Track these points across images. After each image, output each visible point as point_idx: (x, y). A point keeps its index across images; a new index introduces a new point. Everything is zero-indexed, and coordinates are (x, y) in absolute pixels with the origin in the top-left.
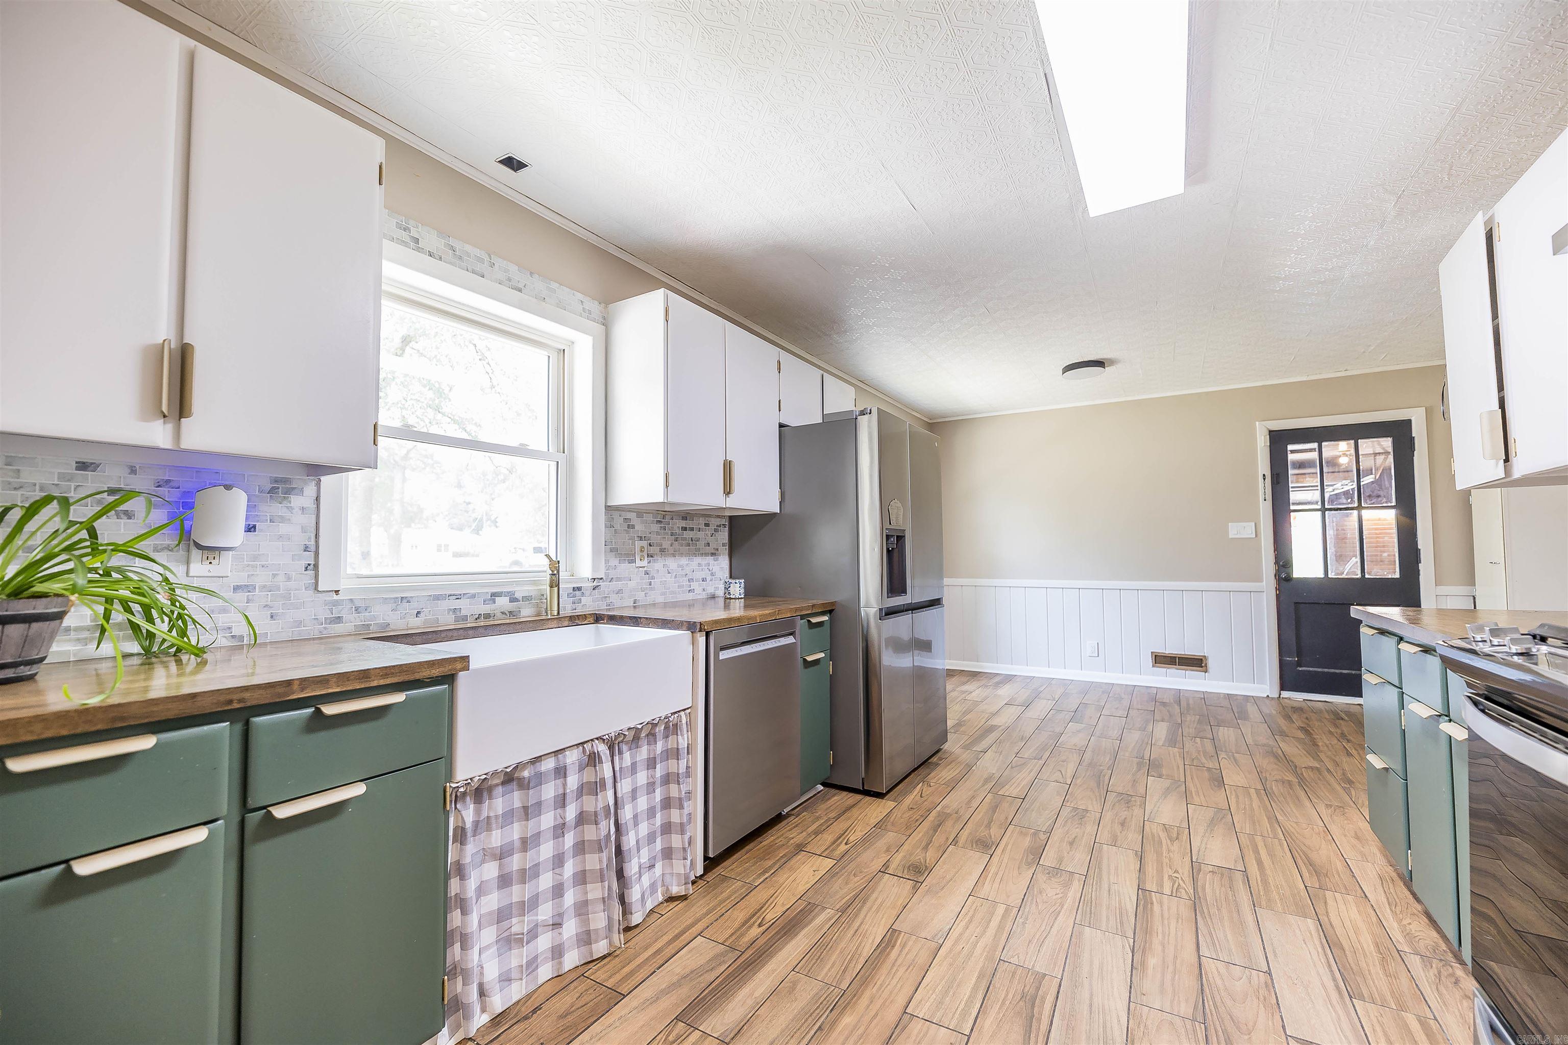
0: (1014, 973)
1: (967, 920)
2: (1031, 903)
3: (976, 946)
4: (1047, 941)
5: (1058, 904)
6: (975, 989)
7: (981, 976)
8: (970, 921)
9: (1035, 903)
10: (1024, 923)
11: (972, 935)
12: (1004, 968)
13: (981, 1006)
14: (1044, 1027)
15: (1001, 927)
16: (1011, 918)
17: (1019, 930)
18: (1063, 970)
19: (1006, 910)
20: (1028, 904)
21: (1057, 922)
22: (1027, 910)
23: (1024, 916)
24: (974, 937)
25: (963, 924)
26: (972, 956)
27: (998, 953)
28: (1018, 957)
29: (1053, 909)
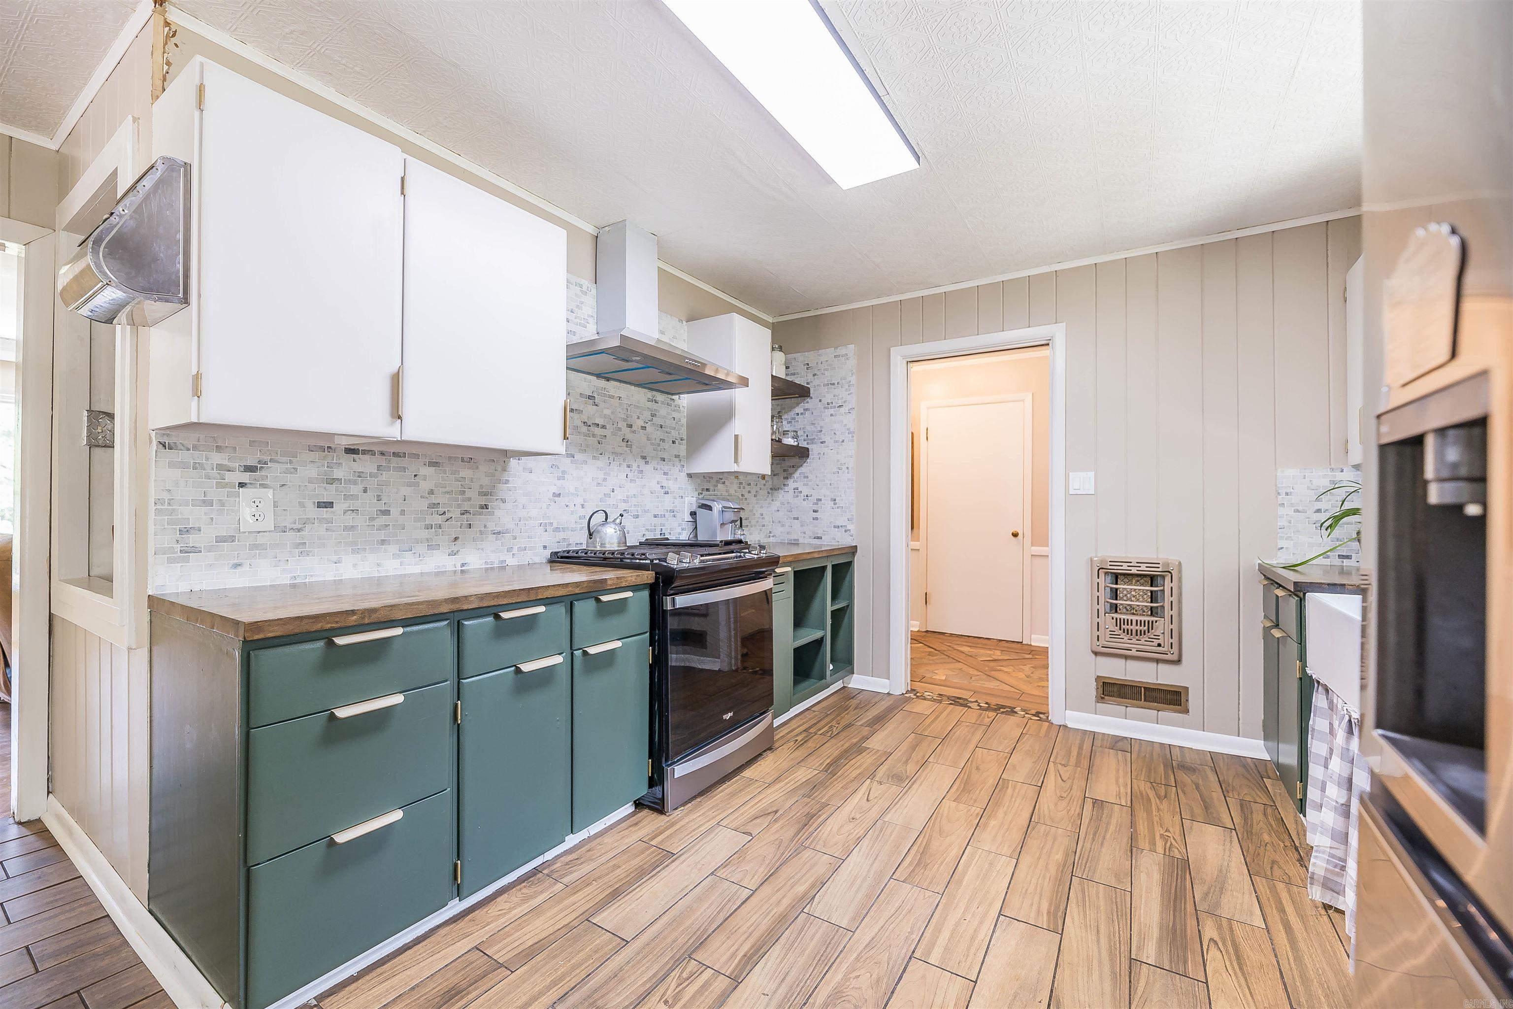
0: (931, 882)
1: (977, 942)
2: (896, 961)
3: (966, 910)
4: (893, 911)
5: (862, 960)
6: (964, 873)
7: (960, 882)
8: (973, 939)
9: (891, 963)
10: (911, 933)
11: (969, 922)
12: (939, 887)
13: (959, 862)
14: (915, 848)
15: (938, 930)
16: (924, 943)
17: (918, 925)
18: (886, 885)
19: (928, 953)
20: (899, 961)
21: (873, 934)
22: (904, 951)
23: (910, 942)
24: (968, 920)
25: (981, 936)
26: (969, 900)
27: (943, 901)
28: (924, 896)
29: (873, 951)
